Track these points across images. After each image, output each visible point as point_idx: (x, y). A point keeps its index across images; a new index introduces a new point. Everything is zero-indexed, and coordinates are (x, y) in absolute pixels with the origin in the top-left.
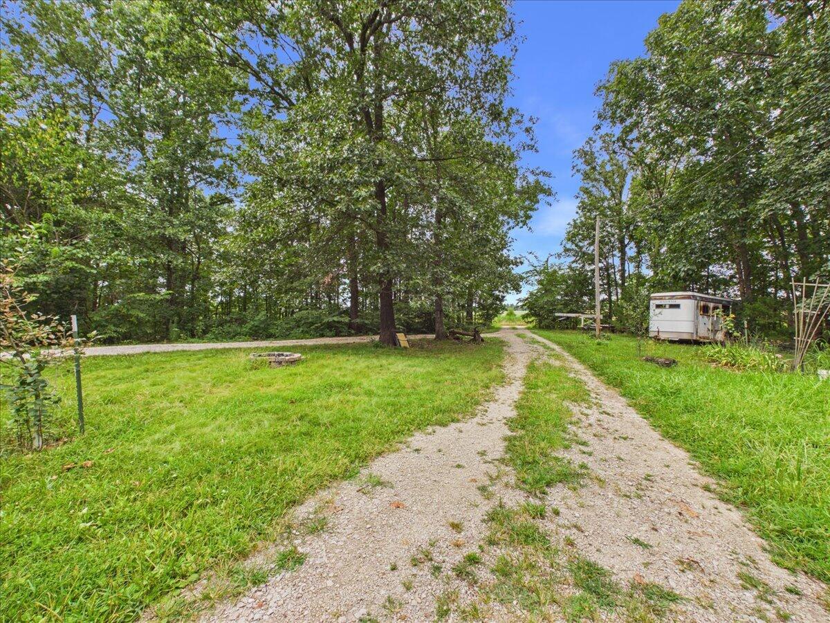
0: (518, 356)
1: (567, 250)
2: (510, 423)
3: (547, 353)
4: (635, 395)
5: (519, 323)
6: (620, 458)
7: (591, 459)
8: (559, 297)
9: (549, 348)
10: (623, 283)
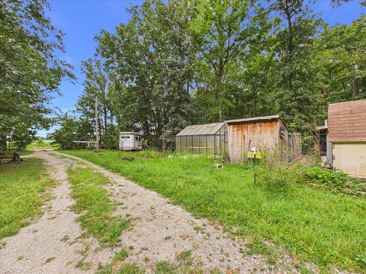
0: (57, 167)
1: (78, 109)
2: (73, 209)
3: (75, 162)
4: (127, 174)
5: (47, 147)
6: (138, 204)
7: (128, 210)
8: (75, 133)
9: (75, 160)
10: (106, 127)
